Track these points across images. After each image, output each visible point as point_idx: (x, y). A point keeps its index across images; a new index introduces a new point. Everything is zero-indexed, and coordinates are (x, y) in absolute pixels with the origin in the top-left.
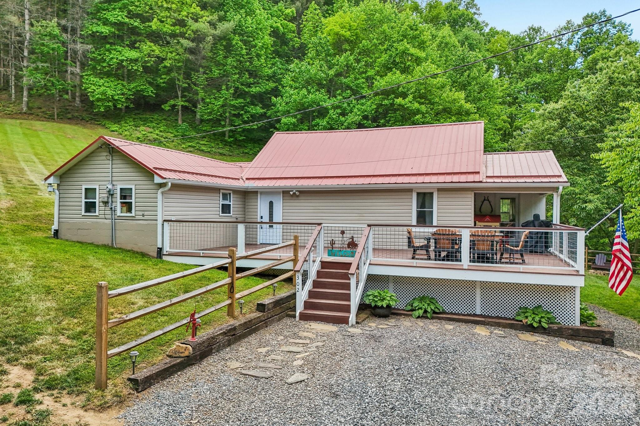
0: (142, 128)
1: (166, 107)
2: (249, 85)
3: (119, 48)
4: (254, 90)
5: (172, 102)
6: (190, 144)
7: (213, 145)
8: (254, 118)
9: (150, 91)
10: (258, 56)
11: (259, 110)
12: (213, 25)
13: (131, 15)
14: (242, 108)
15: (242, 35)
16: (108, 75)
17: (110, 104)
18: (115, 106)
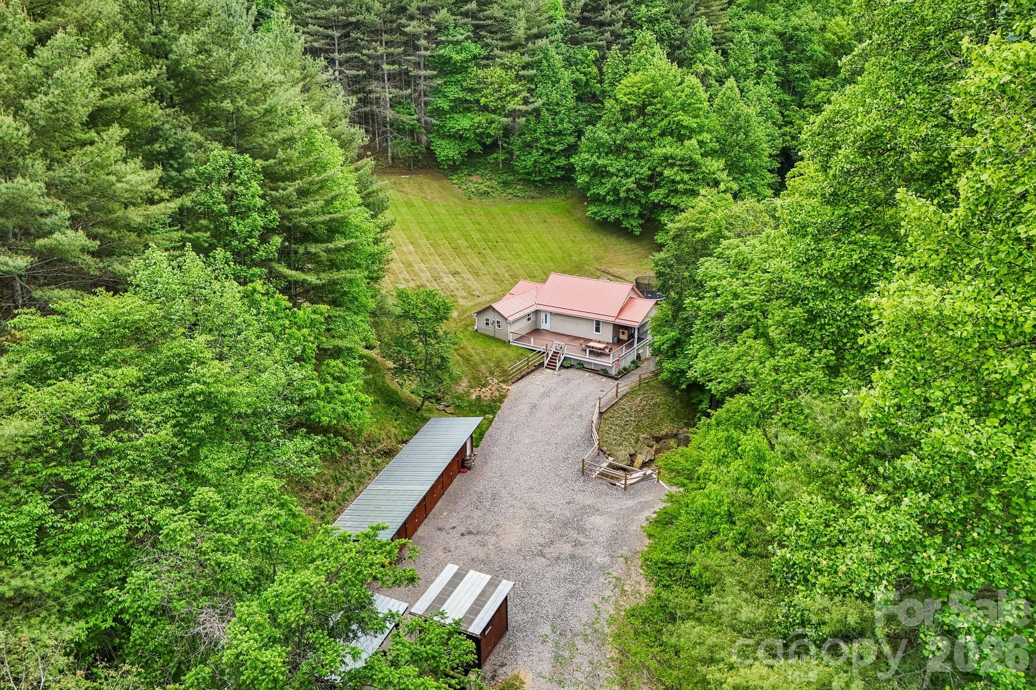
0: (474, 179)
1: (491, 158)
2: (553, 144)
3: (455, 116)
4: (559, 148)
5: (495, 155)
6: (510, 191)
7: (526, 188)
8: (558, 168)
9: (478, 148)
10: (562, 121)
11: (562, 162)
12: (526, 102)
13: (464, 89)
14: (549, 162)
15: (548, 104)
16: (449, 136)
17: (451, 163)
18: (454, 162)
